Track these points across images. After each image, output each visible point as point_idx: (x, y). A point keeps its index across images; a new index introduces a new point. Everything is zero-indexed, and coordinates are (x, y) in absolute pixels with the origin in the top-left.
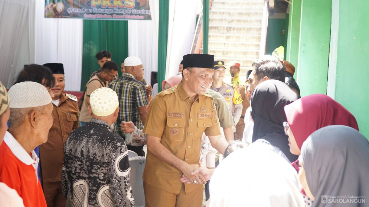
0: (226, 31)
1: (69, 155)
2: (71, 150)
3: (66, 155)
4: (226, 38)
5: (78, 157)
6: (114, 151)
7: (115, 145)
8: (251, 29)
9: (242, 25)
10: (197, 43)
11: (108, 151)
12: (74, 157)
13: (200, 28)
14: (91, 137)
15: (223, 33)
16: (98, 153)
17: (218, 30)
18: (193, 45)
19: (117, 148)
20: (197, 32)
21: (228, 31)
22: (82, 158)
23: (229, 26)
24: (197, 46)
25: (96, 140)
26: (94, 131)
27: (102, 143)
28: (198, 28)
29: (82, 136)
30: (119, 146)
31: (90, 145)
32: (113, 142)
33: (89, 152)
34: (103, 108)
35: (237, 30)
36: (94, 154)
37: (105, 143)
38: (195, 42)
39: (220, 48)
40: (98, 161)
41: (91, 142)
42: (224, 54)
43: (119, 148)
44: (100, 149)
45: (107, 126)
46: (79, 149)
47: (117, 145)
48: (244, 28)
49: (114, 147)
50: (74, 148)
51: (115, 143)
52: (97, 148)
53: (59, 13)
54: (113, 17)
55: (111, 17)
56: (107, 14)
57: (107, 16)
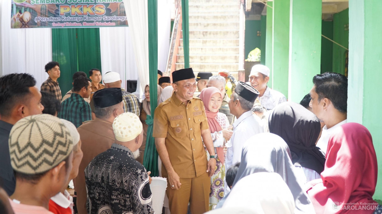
0: (202, 36)
1: (91, 181)
2: (92, 176)
3: (88, 181)
4: (203, 43)
5: (99, 183)
6: (134, 178)
7: (135, 172)
8: (227, 32)
9: (218, 29)
10: (174, 50)
11: (127, 178)
12: (95, 182)
13: (176, 33)
14: (111, 163)
15: (199, 38)
16: (117, 179)
17: (194, 35)
18: (171, 51)
19: (138, 175)
20: (173, 38)
21: (204, 35)
22: (103, 184)
23: (205, 30)
24: (174, 52)
25: (115, 166)
26: (114, 157)
27: (121, 170)
28: (174, 34)
29: (103, 161)
30: (139, 174)
31: (110, 171)
32: (133, 169)
33: (108, 177)
34: (122, 133)
35: (214, 34)
36: (113, 181)
37: (124, 170)
38: (172, 48)
39: (197, 54)
40: (117, 188)
41: (110, 168)
42: (201, 60)
43: (140, 176)
44: (119, 176)
45: (127, 152)
46: (100, 175)
47: (137, 172)
48: (220, 32)
49: (134, 174)
50: (95, 173)
51: (135, 171)
52: (116, 175)
53: (26, 23)
54: (83, 25)
55: (81, 25)
56: (77, 22)
57: (77, 24)
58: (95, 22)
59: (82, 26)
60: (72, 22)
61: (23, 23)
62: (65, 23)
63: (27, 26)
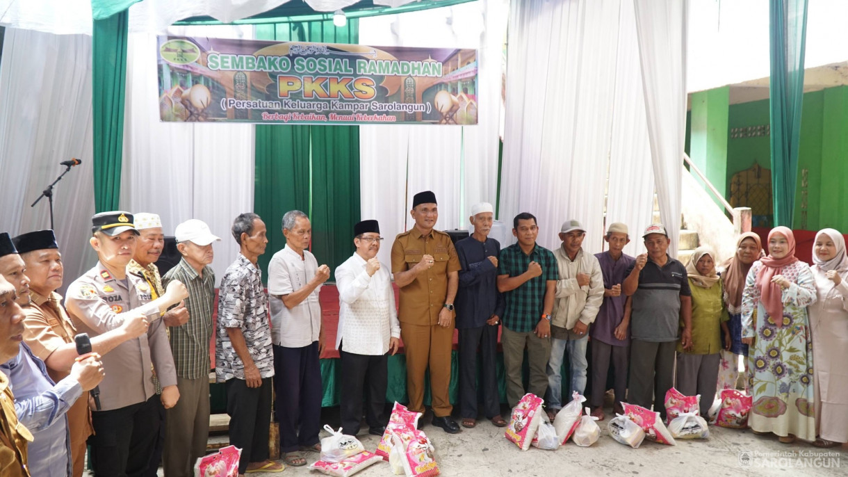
53: (200, 111)
54: (330, 120)
55: (326, 120)
56: (317, 113)
57: (316, 116)
58: (355, 114)
59: (328, 122)
60: (306, 113)
61: (192, 110)
62: (289, 114)
63: (200, 118)
